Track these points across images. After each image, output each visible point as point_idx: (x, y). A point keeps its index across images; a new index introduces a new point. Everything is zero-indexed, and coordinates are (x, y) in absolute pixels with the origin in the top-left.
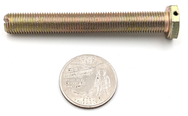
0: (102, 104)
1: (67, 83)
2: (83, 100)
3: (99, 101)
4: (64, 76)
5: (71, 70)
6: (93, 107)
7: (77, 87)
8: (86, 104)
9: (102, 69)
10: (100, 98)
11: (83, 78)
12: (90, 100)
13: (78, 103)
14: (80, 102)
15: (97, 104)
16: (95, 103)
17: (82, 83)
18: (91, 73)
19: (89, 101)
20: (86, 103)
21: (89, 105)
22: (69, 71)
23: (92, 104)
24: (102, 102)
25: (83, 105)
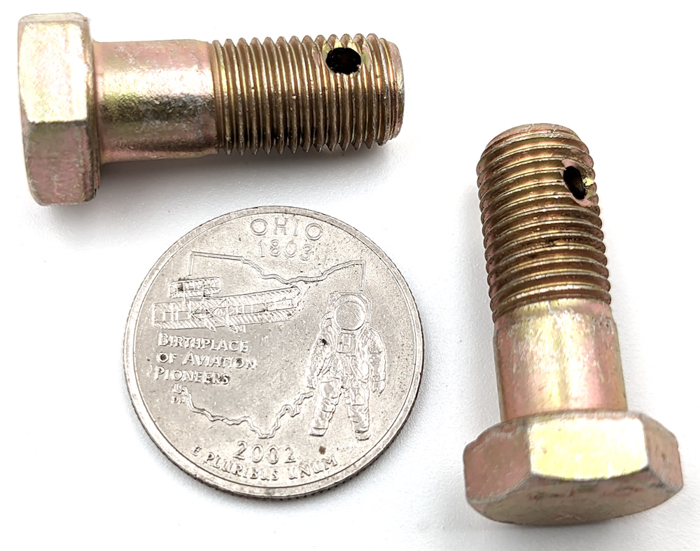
0: (331, 482)
1: (163, 357)
2: (239, 456)
3: (317, 467)
4: (153, 317)
5: (193, 285)
6: (285, 494)
7: (211, 380)
8: (249, 476)
9: (352, 293)
10: (322, 450)
11: (247, 333)
12: (273, 458)
13: (208, 466)
14: (221, 463)
15: (307, 479)
16: (298, 473)
17: (239, 361)
18: (290, 311)
19: (265, 463)
20: (250, 472)
21: (264, 483)
22: (181, 289)
23: (283, 480)
24: (333, 471)
25: (234, 478)
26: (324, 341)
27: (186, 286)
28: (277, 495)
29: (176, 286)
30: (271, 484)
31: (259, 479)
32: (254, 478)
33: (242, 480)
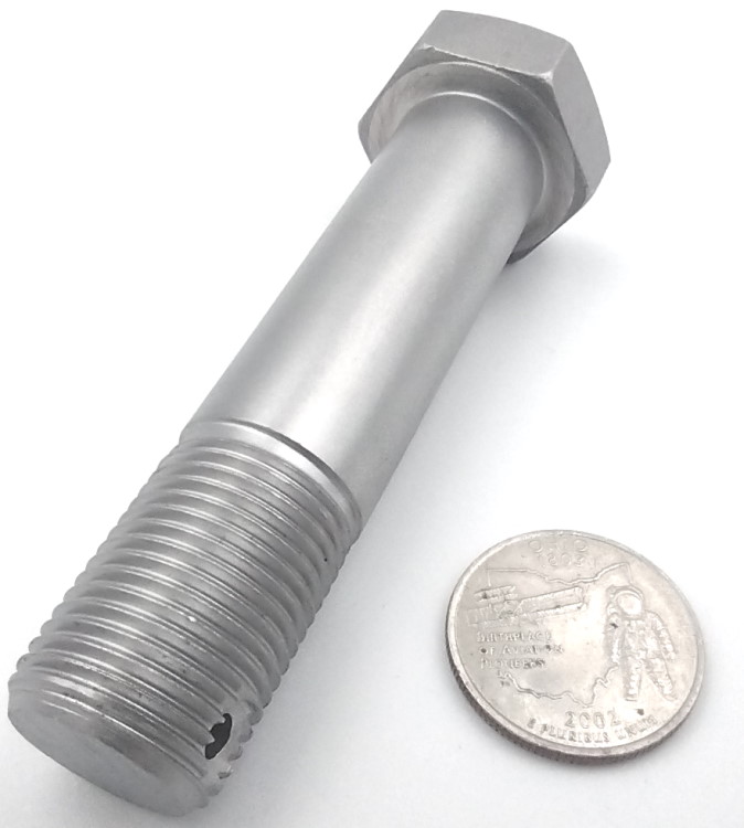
0: (659, 738)
1: (484, 651)
2: (569, 724)
3: (641, 727)
4: (468, 620)
5: (495, 591)
7: (529, 665)
8: (583, 741)
9: (625, 588)
10: (641, 712)
12: (600, 722)
13: (545, 736)
14: (555, 732)
15: (634, 738)
16: (625, 733)
17: (548, 647)
18: (579, 605)
19: (593, 729)
20: (583, 738)
21: (598, 745)
22: (485, 597)
23: (614, 742)
24: (655, 728)
25: (571, 743)
26: (614, 625)
27: (489, 593)
28: (614, 753)
29: (480, 594)
30: (604, 745)
31: (593, 742)
32: (588, 741)
33: (580, 745)
